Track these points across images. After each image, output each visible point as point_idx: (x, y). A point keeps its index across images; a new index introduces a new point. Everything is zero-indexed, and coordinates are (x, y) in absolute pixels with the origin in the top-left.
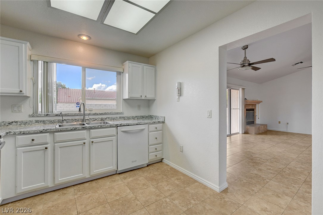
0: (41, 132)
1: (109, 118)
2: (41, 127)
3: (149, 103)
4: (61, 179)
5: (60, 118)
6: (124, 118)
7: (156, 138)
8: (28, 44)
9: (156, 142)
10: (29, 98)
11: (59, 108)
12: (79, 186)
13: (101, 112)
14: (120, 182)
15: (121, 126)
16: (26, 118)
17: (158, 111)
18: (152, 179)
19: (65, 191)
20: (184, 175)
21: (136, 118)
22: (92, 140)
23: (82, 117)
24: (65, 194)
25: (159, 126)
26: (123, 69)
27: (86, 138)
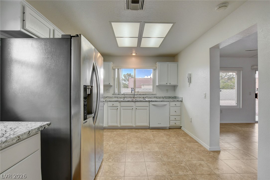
0: (116, 101)
1: (147, 97)
2: (116, 99)
3: (174, 87)
4: (123, 124)
5: (124, 96)
6: (157, 97)
7: (176, 112)
8: (112, 62)
9: (175, 114)
10: (112, 87)
11: (124, 91)
12: (130, 129)
13: (143, 94)
14: (149, 132)
15: (151, 101)
16: (111, 95)
17: (181, 94)
18: (167, 135)
19: (124, 130)
20: (191, 138)
21: (165, 98)
22: (136, 108)
23: (133, 96)
24: (124, 131)
25: (178, 104)
26: (156, 67)
27: (133, 106)
